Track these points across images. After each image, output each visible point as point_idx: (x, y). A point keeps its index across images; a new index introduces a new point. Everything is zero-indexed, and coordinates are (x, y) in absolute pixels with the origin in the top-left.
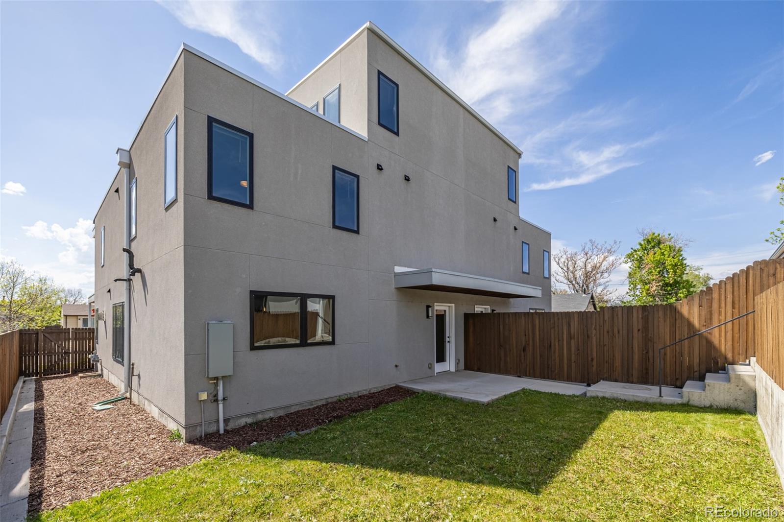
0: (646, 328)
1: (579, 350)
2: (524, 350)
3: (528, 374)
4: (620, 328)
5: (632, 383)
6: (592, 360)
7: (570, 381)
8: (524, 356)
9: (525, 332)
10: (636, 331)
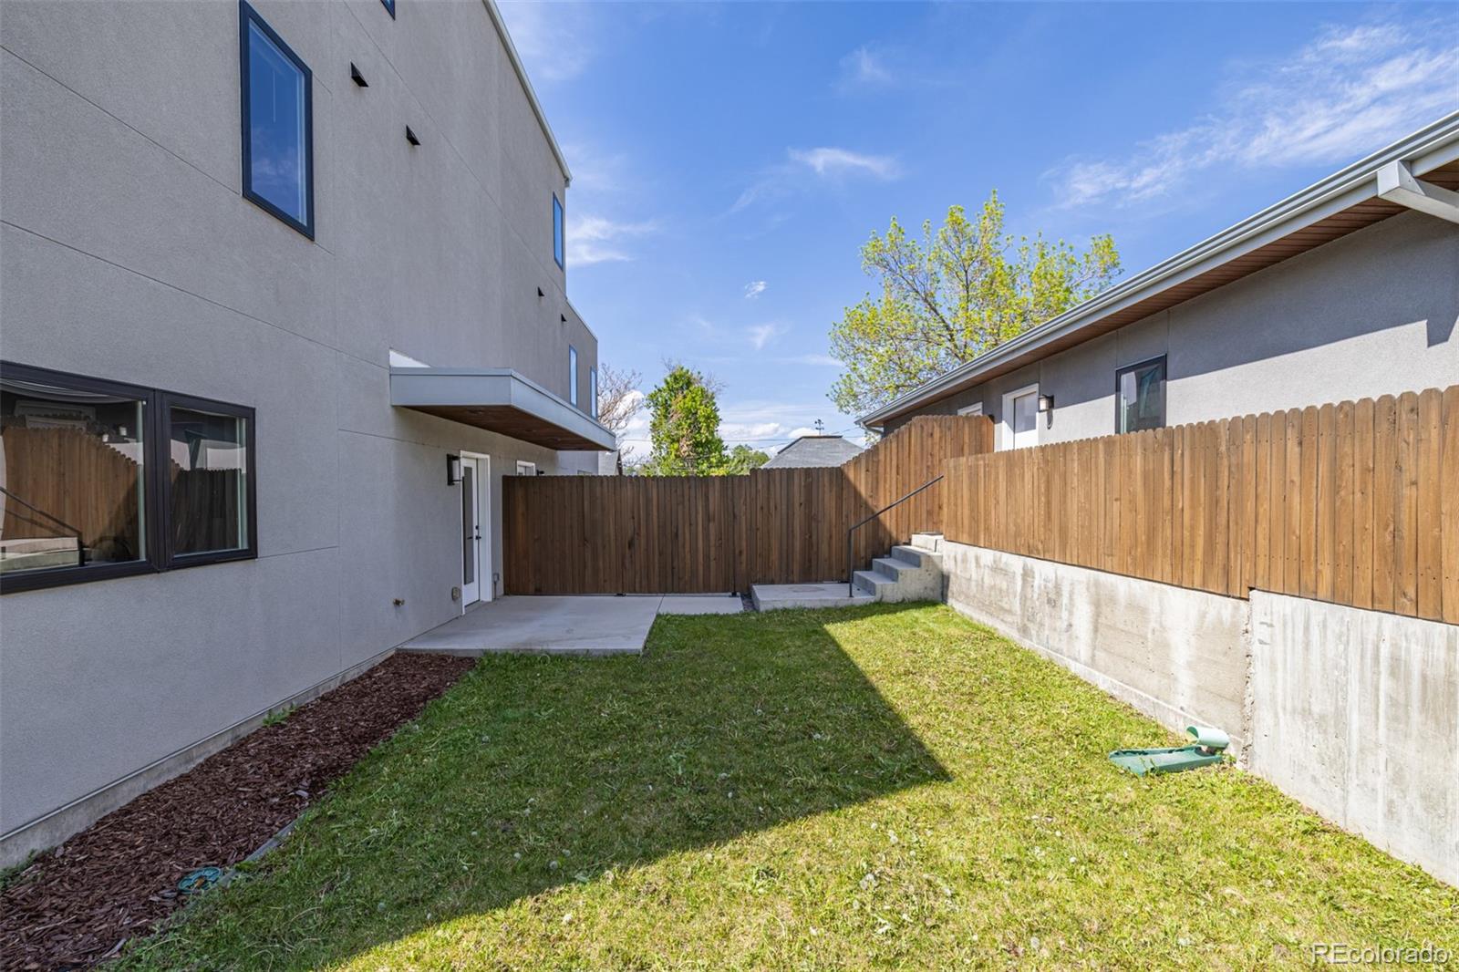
0: (808, 502)
1: (721, 539)
2: (631, 545)
3: (637, 589)
4: (779, 501)
5: (792, 582)
6: (741, 553)
7: (707, 592)
8: (631, 557)
9: (633, 512)
10: (797, 505)
